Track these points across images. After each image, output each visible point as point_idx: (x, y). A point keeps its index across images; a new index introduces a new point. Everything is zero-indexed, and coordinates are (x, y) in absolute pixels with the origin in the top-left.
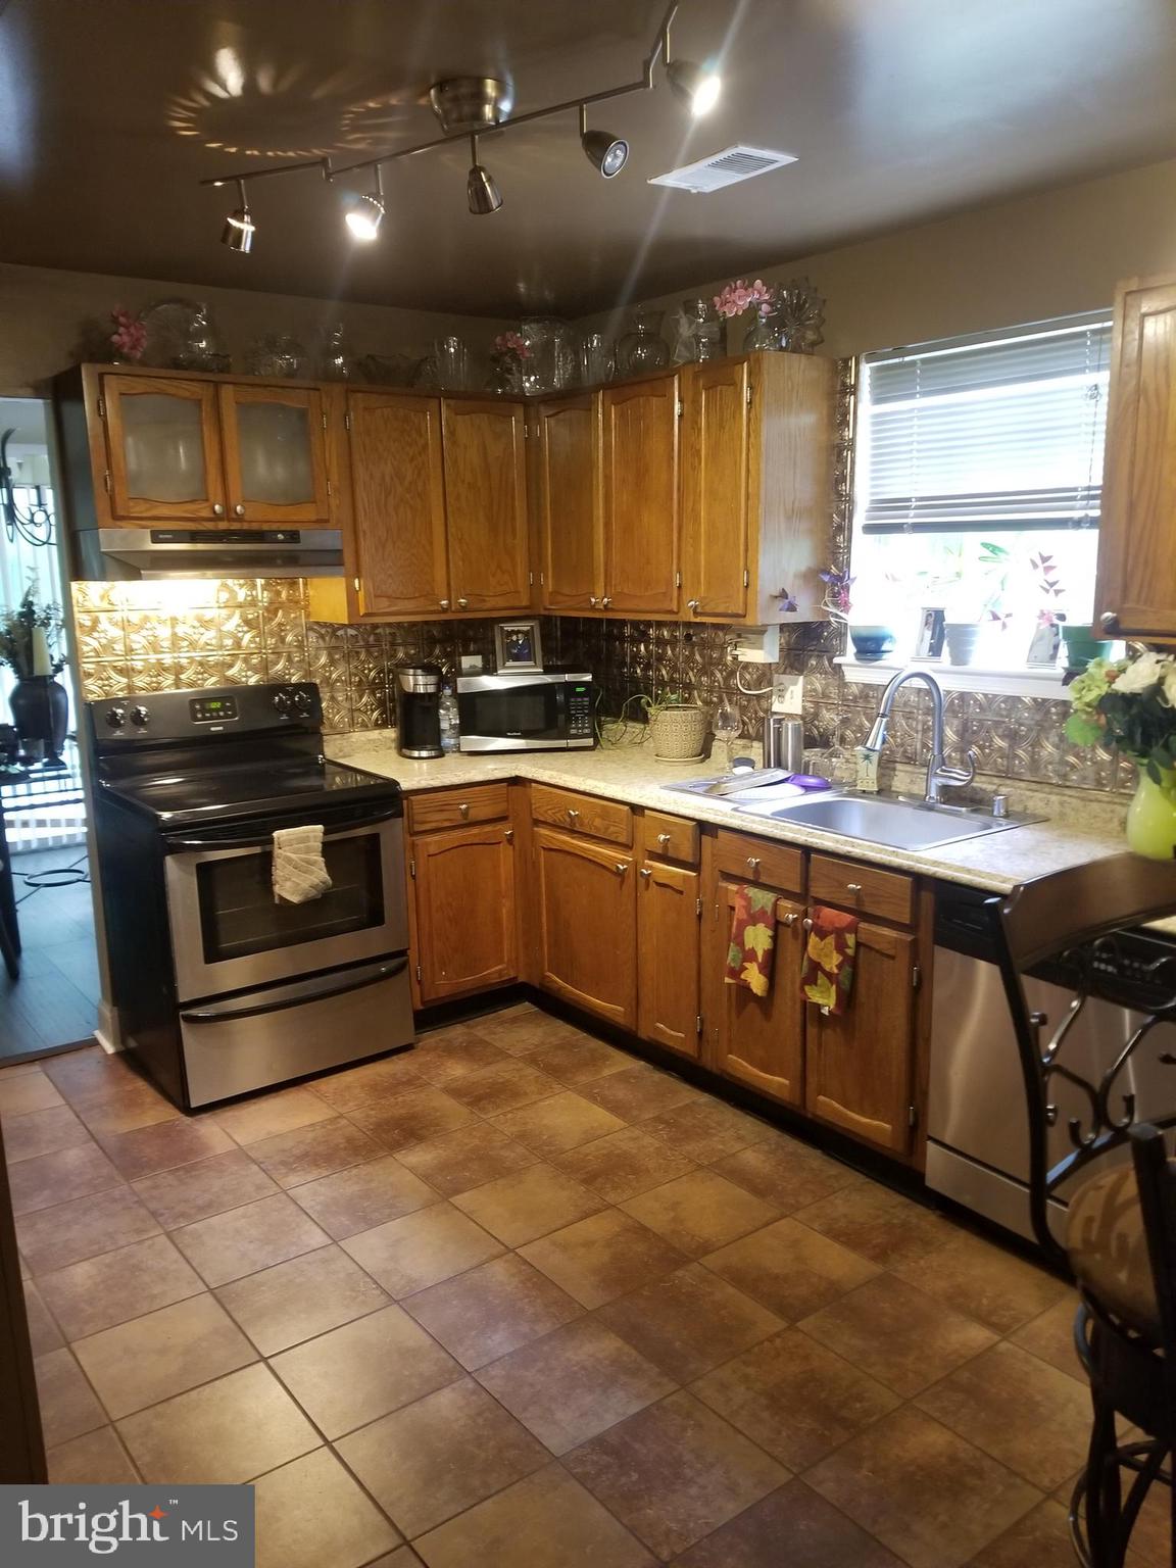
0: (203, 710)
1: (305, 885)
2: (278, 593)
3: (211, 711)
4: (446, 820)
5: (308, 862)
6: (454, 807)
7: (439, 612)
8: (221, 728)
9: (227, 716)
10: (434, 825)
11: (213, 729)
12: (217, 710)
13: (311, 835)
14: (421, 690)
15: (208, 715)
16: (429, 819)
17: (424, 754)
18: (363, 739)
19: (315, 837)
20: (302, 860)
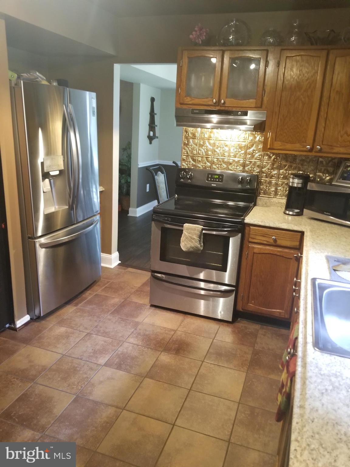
0: (211, 178)
1: (189, 246)
2: (255, 138)
3: (214, 178)
4: (265, 241)
5: (191, 238)
6: (270, 236)
7: (306, 151)
8: (215, 185)
9: (219, 181)
10: (259, 241)
11: (212, 185)
12: (216, 178)
13: (197, 229)
14: (295, 185)
15: (212, 180)
16: (257, 238)
17: (291, 213)
18: (277, 201)
19: (198, 230)
20: (190, 237)
